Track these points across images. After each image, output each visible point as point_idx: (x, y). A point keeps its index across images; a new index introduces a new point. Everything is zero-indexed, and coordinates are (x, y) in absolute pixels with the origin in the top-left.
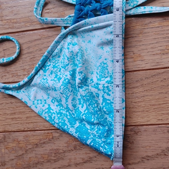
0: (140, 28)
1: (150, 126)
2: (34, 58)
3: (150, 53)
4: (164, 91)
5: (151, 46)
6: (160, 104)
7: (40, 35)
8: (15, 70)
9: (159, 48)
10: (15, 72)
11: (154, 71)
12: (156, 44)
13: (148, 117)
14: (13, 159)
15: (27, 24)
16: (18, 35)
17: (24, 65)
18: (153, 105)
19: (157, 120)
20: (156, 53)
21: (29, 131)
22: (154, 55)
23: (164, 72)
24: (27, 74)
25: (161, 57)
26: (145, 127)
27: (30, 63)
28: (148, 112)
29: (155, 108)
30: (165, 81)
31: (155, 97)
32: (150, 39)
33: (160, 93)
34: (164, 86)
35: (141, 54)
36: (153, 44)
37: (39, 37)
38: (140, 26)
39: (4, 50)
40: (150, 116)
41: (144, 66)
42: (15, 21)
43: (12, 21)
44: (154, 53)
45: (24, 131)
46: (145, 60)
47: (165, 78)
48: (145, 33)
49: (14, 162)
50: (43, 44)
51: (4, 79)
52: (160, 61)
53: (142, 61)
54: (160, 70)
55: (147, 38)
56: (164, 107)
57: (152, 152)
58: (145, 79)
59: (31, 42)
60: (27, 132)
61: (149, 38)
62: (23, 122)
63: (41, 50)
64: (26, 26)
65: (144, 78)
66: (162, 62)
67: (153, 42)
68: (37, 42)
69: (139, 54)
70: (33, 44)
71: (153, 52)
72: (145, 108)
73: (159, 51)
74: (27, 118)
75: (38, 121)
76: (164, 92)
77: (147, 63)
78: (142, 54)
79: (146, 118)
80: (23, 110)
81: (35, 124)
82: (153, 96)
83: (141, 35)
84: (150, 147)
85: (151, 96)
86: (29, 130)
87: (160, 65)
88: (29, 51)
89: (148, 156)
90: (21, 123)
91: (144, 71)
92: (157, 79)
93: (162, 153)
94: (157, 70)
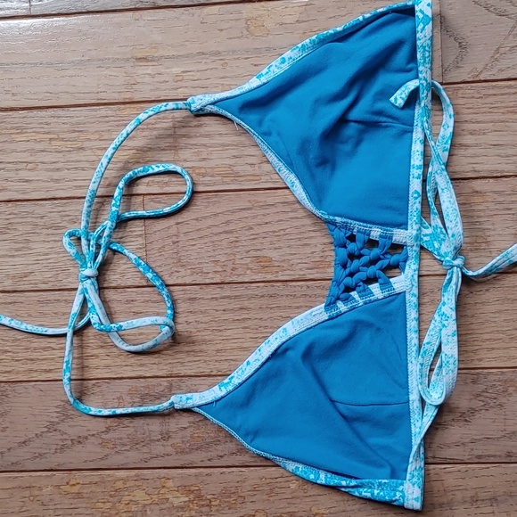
2: (237, 242)
7: (249, 201)
8: (197, 261)
10: (198, 266)
14: (185, 428)
15: (225, 179)
16: (208, 198)
17: (216, 253)
21: (220, 376)
24: (221, 270)
27: (229, 251)
37: (249, 205)
39: (177, 224)
42: (203, 171)
43: (197, 171)
45: (209, 376)
49: (188, 433)
50: (254, 217)
51: (175, 278)
59: (233, 212)
60: (215, 378)
62: (208, 359)
63: (252, 228)
64: (224, 183)
68: (245, 214)
70: (238, 216)
74: (218, 351)
75: (238, 357)
80: (211, 337)
81: (233, 363)
86: (220, 373)
88: (227, 229)
90: (205, 362)
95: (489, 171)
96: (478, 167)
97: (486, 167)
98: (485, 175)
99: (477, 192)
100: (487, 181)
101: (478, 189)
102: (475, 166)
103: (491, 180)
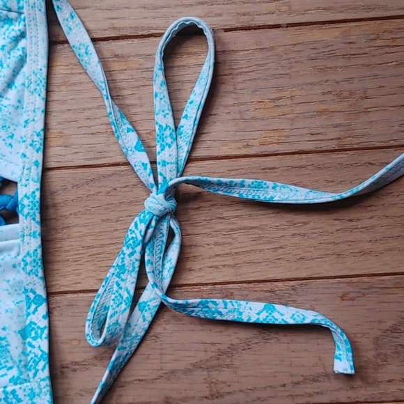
0: (62, 71)
1: (81, 295)
3: (83, 131)
4: (111, 216)
5: (87, 114)
6: (103, 246)
9: (103, 119)
11: (92, 170)
12: (97, 111)
13: (77, 275)
18: (89, 247)
19: (96, 281)
20: (96, 131)
22: (91, 134)
23: (113, 174)
25: (108, 140)
26: (69, 296)
28: (77, 263)
29: (92, 253)
30: (114, 193)
31: (93, 229)
32: (84, 98)
33: (104, 221)
34: (113, 204)
35: (64, 131)
36: (90, 109)
38: (62, 67)
40: (80, 271)
41: (69, 158)
44: (93, 130)
46: (73, 144)
47: (114, 186)
48: (75, 84)
52: (106, 148)
53: (66, 146)
54: (104, 169)
55: (77, 97)
56: (112, 251)
57: (84, 352)
58: (73, 187)
61: (82, 96)
65: (69, 187)
66: (109, 152)
67: (91, 106)
69: (59, 130)
71: (90, 127)
72: (71, 253)
73: (104, 127)
76: (112, 218)
77: (76, 153)
78: (67, 132)
79: (71, 277)
82: (88, 227)
83: (64, 88)
84: (80, 341)
85: (85, 226)
87: (104, 158)
89: (76, 363)
91: (71, 171)
92: (98, 190)
93: (104, 355)
94: (99, 169)
95: (132, 28)
96: (118, 23)
97: (127, 23)
98: (128, 33)
99: (117, 56)
100: (130, 41)
101: (119, 52)
102: (114, 21)
103: (136, 41)
